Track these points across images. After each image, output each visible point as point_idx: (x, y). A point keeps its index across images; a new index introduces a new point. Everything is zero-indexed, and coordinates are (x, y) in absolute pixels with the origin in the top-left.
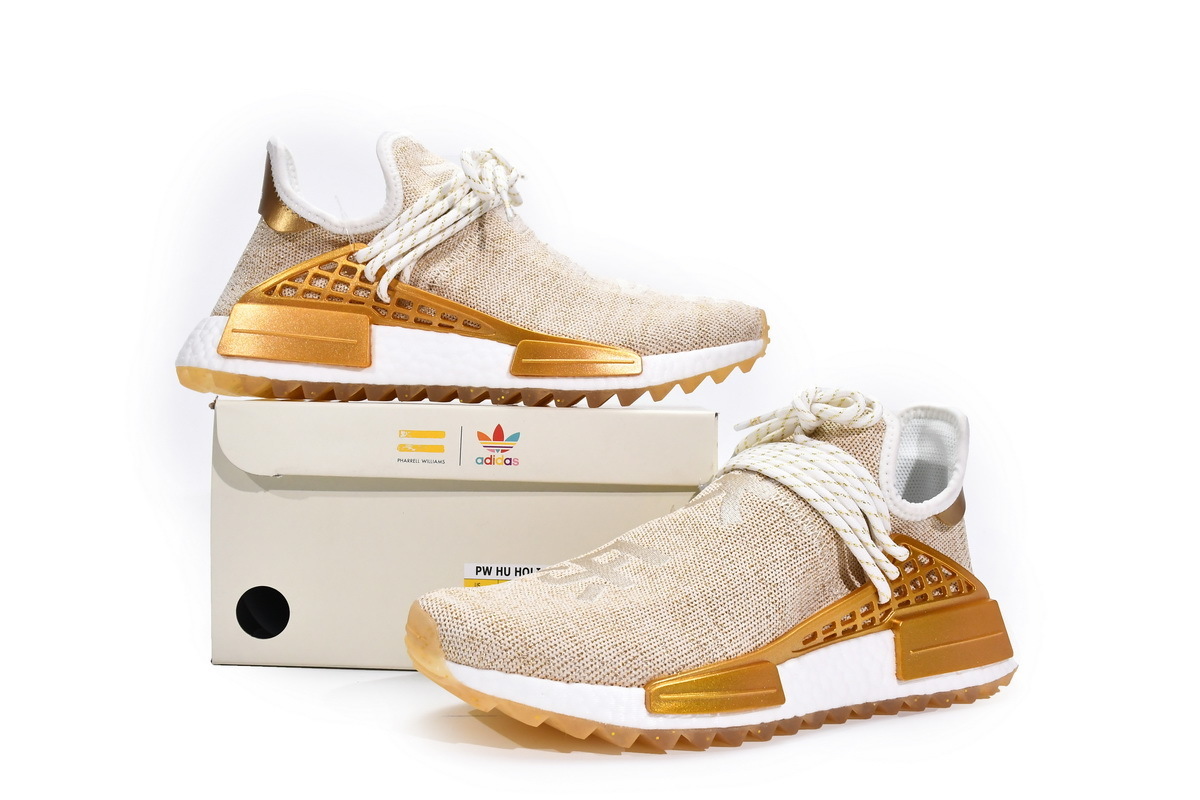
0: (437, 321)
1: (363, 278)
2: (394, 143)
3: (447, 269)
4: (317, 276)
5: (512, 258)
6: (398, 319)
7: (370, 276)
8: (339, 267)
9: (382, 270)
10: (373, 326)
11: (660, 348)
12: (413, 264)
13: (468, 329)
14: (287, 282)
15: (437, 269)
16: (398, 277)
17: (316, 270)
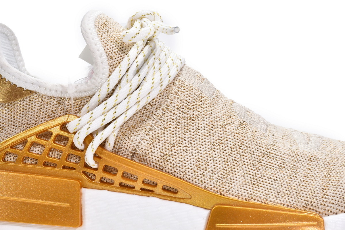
0: (139, 185)
1: (73, 147)
2: (96, 22)
3: (147, 137)
4: (34, 144)
5: (204, 123)
6: (105, 184)
7: (79, 144)
8: (54, 136)
9: (89, 138)
10: (83, 189)
11: (340, 208)
12: (116, 132)
13: (166, 194)
14: (9, 150)
15: (138, 138)
16: (103, 145)
17: (33, 139)
